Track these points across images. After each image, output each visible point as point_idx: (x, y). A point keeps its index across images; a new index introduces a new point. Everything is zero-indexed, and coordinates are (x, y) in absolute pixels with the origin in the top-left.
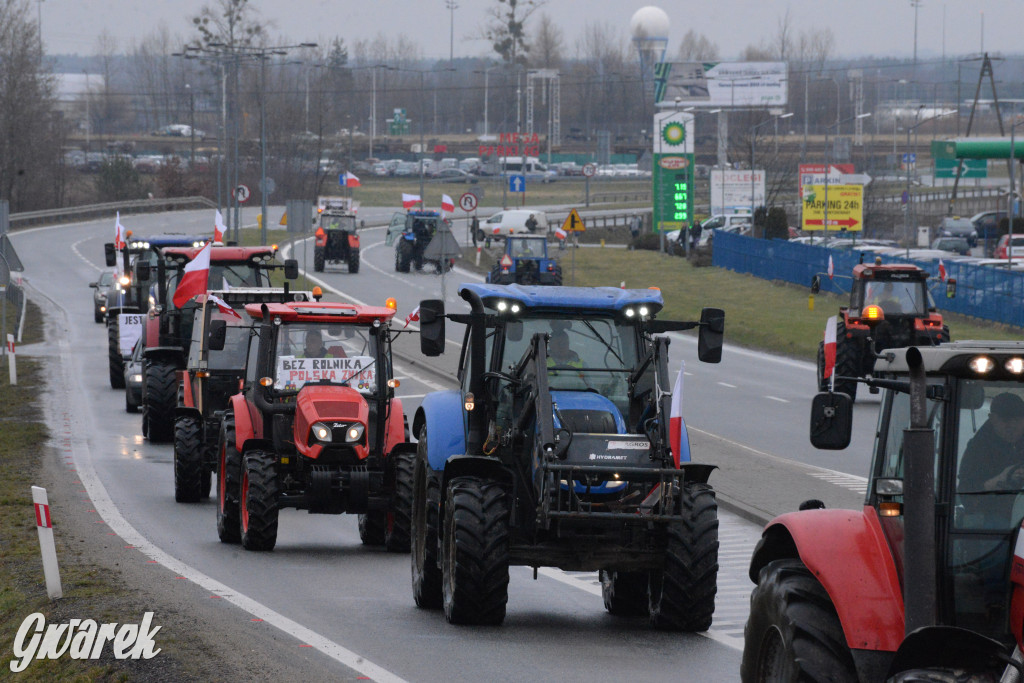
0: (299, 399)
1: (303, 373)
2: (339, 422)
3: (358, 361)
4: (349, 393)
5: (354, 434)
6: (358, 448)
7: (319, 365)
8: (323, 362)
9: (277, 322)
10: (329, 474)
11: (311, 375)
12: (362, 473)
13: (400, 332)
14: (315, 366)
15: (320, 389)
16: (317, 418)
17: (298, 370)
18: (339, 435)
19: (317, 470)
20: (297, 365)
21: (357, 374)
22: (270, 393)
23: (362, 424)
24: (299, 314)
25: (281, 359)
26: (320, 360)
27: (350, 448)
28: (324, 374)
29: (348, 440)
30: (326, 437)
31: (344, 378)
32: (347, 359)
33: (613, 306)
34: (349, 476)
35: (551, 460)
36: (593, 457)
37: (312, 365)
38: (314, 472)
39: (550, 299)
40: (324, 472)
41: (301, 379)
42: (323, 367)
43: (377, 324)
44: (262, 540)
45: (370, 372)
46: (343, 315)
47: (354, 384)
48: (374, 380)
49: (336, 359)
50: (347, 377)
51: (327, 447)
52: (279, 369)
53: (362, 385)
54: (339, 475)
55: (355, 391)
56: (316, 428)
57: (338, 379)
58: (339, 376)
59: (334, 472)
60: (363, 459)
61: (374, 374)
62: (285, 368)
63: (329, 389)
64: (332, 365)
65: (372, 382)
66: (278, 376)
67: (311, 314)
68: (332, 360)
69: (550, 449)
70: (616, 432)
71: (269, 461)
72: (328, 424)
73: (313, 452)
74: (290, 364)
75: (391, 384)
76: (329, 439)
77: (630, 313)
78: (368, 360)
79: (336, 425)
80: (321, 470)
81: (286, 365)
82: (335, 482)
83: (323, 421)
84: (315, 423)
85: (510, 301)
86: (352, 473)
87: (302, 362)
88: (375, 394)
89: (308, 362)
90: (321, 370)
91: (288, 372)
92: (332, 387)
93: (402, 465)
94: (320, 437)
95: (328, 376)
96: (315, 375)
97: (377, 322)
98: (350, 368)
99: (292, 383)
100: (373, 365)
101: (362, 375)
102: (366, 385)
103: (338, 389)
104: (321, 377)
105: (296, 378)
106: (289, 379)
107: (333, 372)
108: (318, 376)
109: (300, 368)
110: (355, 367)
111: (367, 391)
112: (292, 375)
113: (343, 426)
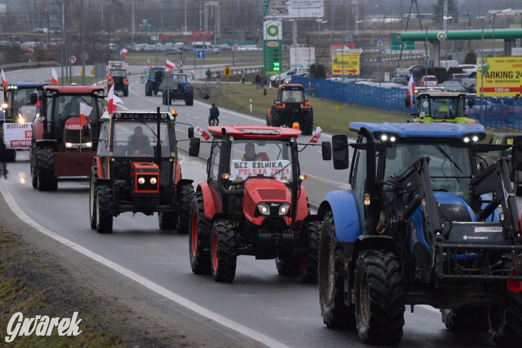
0: (246, 187)
1: (246, 170)
2: (275, 203)
3: (280, 163)
4: (275, 183)
5: (284, 210)
6: (286, 218)
7: (256, 166)
9: (231, 139)
10: (269, 235)
11: (251, 172)
12: (290, 234)
13: (307, 145)
14: (254, 166)
15: (257, 181)
16: (261, 200)
17: (243, 169)
18: (275, 211)
19: (261, 233)
20: (243, 165)
21: (280, 171)
22: (227, 183)
23: (288, 203)
24: (244, 134)
25: (233, 161)
26: (256, 162)
27: (281, 219)
28: (260, 171)
29: (280, 214)
30: (266, 212)
31: (272, 173)
32: (274, 162)
33: (456, 136)
34: (282, 236)
35: (440, 240)
36: (465, 238)
37: (252, 166)
38: (260, 234)
39: (415, 132)
40: (266, 234)
41: (245, 174)
42: (259, 167)
43: (292, 141)
44: (227, 276)
45: (288, 170)
46: (271, 134)
47: (278, 177)
48: (290, 175)
49: (266, 162)
50: (274, 173)
51: (267, 218)
52: (232, 167)
53: (283, 178)
54: (276, 236)
55: (279, 182)
56: (260, 206)
57: (268, 174)
58: (269, 172)
59: (272, 234)
60: (289, 226)
61: (290, 171)
62: (236, 168)
63: (263, 181)
64: (264, 165)
65: (289, 176)
66: (231, 173)
67: (251, 134)
68: (264, 163)
69: (438, 233)
70: (471, 221)
71: (230, 226)
72: (268, 204)
73: (258, 221)
74: (239, 165)
75: (302, 177)
76: (268, 213)
77: (466, 140)
78: (285, 163)
79: (272, 205)
80: (264, 233)
81: (236, 166)
82: (273, 240)
83: (262, 202)
84: (260, 203)
85: (389, 134)
86: (284, 235)
87: (246, 164)
88: (291, 183)
89: (250, 164)
90: (257, 169)
91: (237, 170)
92: (265, 180)
93: (312, 228)
94: (263, 212)
95: (262, 173)
96: (254, 172)
97: (292, 138)
98: (276, 167)
99: (240, 177)
100: (290, 165)
101: (283, 172)
102: (286, 178)
103: (268, 181)
104: (258, 173)
105: (242, 174)
106: (238, 174)
107: (265, 170)
108: (256, 172)
109: (245, 167)
110: (278, 167)
111: (286, 182)
112: (240, 171)
113: (277, 205)
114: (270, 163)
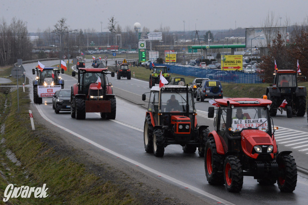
0: (244, 135)
1: (241, 125)
2: (265, 145)
3: (261, 120)
4: (259, 133)
5: (270, 149)
6: (271, 154)
7: (247, 122)
8: (249, 121)
9: (233, 107)
10: (263, 165)
11: (244, 126)
12: (275, 164)
15: (248, 131)
17: (240, 124)
18: (264, 150)
20: (239, 122)
21: (261, 125)
22: (232, 133)
23: (272, 146)
24: (240, 104)
25: (234, 120)
26: (247, 120)
27: (268, 154)
28: (249, 125)
29: (268, 152)
30: (259, 150)
31: (256, 126)
32: (257, 119)
37: (245, 122)
38: (258, 164)
40: (261, 165)
41: (241, 127)
42: (249, 123)
45: (266, 124)
46: (255, 103)
47: (260, 128)
48: (267, 127)
50: (258, 126)
51: (260, 154)
52: (233, 124)
53: (263, 129)
54: (267, 165)
55: (261, 131)
56: (255, 147)
57: (254, 127)
58: (254, 126)
59: (265, 164)
61: (267, 125)
63: (251, 131)
64: (252, 122)
65: (266, 127)
66: (233, 127)
67: (243, 103)
68: (251, 120)
71: (238, 160)
72: (260, 146)
73: (255, 156)
74: (237, 122)
76: (261, 152)
78: (265, 119)
79: (263, 146)
80: (260, 163)
81: (235, 123)
82: (266, 168)
83: (257, 145)
84: (255, 145)
86: (272, 165)
87: (241, 121)
88: (268, 131)
90: (248, 124)
91: (236, 125)
92: (252, 130)
93: (287, 160)
94: (257, 150)
95: (251, 126)
96: (246, 126)
97: (268, 106)
98: (258, 122)
99: (238, 129)
100: (267, 121)
101: (263, 125)
102: (265, 129)
103: (255, 131)
104: (248, 126)
105: (239, 127)
106: (237, 127)
107: (252, 124)
108: (247, 126)
109: (241, 123)
110: (260, 122)
111: (265, 131)
112: (238, 126)
113: (266, 146)
114: (255, 120)
